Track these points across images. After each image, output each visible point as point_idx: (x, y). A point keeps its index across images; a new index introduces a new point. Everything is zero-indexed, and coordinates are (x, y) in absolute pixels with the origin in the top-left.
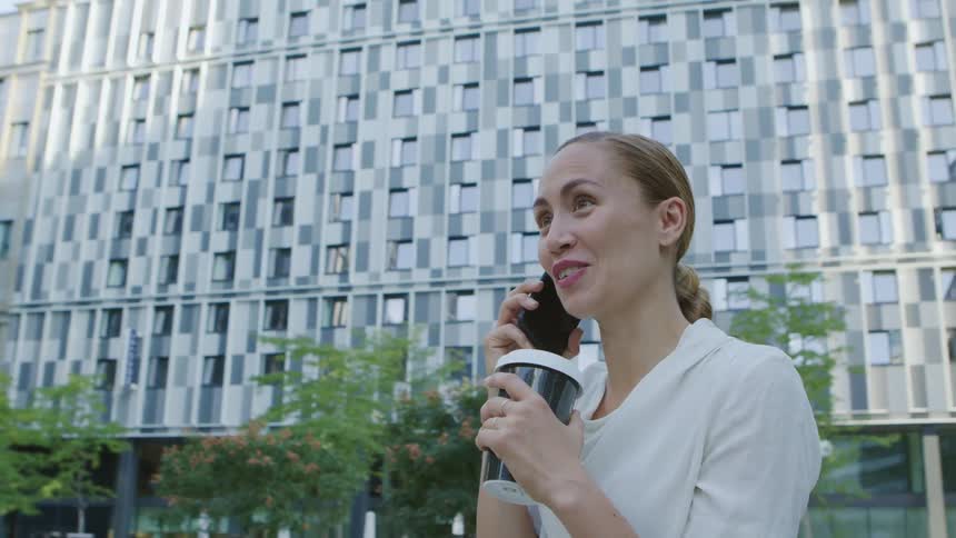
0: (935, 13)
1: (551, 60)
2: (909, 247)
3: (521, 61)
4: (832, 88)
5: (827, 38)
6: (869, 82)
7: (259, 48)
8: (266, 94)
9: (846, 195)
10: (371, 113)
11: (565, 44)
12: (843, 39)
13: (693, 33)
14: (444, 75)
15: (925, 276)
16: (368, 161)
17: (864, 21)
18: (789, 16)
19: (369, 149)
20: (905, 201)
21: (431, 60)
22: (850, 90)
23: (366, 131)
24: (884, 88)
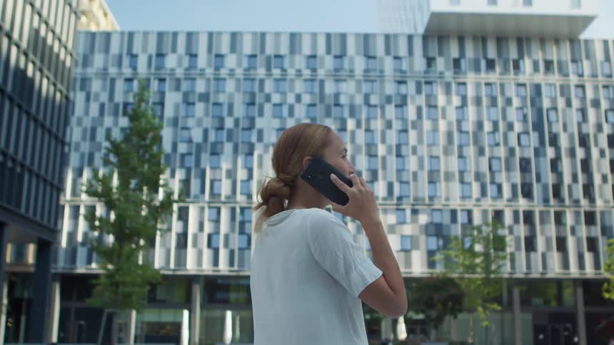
0: (524, 94)
1: (352, 97)
2: (509, 200)
3: (337, 96)
4: (480, 125)
5: (478, 101)
6: (495, 124)
7: (198, 72)
8: (205, 97)
9: (484, 175)
10: (261, 114)
11: (359, 90)
12: (485, 101)
13: (419, 91)
14: (298, 98)
15: (516, 213)
16: (260, 139)
17: (494, 94)
18: (462, 87)
19: (260, 133)
20: (508, 179)
21: (292, 90)
22: (488, 127)
23: (259, 123)
24: (501, 126)
